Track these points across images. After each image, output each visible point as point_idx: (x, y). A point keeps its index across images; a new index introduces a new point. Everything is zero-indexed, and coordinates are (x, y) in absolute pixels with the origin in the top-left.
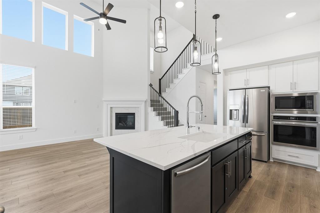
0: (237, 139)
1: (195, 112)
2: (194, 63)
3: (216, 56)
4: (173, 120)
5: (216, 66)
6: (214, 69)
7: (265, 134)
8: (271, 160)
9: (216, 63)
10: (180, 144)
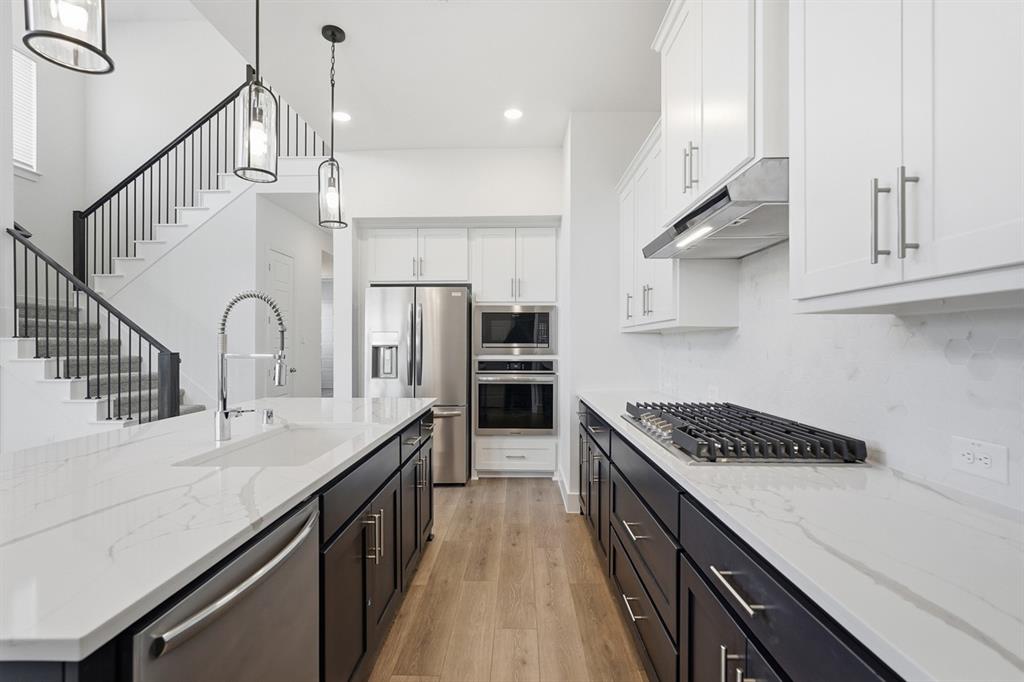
0: (399, 434)
1: (253, 355)
2: (249, 168)
3: (332, 165)
4: (155, 392)
5: (331, 200)
6: (326, 210)
7: (461, 411)
8: (475, 477)
9: (332, 188)
10: (185, 495)
